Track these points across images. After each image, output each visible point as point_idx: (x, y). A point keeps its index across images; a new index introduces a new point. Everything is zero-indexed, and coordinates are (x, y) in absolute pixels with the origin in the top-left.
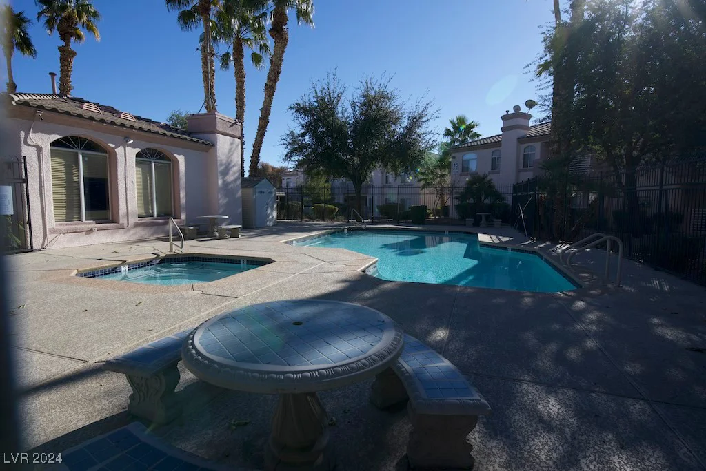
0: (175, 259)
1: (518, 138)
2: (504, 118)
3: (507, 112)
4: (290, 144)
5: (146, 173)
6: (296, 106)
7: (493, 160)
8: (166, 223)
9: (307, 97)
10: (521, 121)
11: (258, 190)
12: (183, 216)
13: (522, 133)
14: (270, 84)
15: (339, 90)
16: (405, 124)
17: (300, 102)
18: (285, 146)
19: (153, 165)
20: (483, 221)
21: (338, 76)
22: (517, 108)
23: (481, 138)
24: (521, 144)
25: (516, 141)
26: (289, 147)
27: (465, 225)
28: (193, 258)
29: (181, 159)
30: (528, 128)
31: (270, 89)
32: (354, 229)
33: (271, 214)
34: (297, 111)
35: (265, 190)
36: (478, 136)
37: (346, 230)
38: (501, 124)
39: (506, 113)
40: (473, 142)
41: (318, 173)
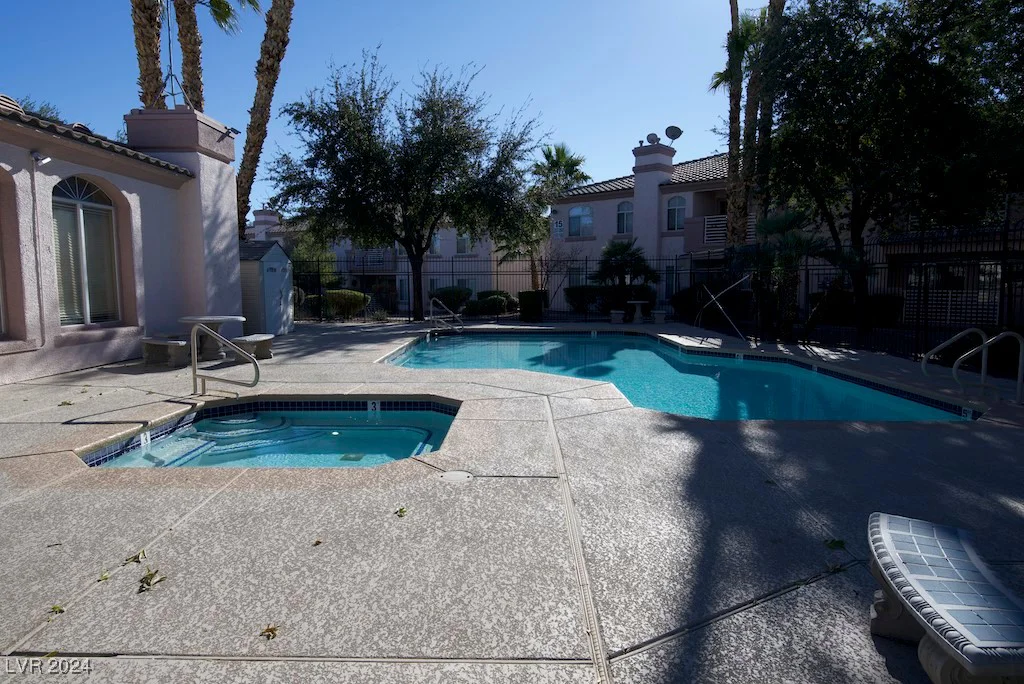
0: (222, 409)
1: (661, 185)
2: (636, 152)
3: (641, 142)
4: (284, 179)
5: (67, 230)
6: (296, 108)
7: (620, 217)
8: (109, 337)
9: (318, 94)
10: (661, 158)
11: (266, 266)
12: (141, 322)
13: (664, 176)
14: (269, 63)
15: (380, 87)
16: (493, 154)
17: (306, 101)
18: (275, 182)
19: (81, 211)
20: (638, 314)
21: (380, 62)
22: (653, 138)
23: (590, 182)
24: (665, 193)
25: (656, 188)
26: (281, 185)
27: (609, 321)
28: (256, 404)
29: (133, 200)
30: (671, 169)
31: (268, 71)
32: (441, 333)
33: (285, 311)
34: (298, 118)
35: (275, 265)
36: (586, 178)
37: (428, 335)
38: (632, 161)
39: (639, 145)
40: (580, 188)
41: (333, 235)
